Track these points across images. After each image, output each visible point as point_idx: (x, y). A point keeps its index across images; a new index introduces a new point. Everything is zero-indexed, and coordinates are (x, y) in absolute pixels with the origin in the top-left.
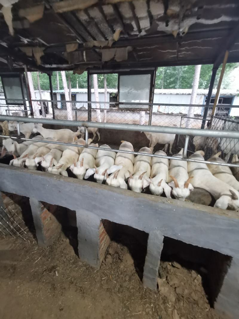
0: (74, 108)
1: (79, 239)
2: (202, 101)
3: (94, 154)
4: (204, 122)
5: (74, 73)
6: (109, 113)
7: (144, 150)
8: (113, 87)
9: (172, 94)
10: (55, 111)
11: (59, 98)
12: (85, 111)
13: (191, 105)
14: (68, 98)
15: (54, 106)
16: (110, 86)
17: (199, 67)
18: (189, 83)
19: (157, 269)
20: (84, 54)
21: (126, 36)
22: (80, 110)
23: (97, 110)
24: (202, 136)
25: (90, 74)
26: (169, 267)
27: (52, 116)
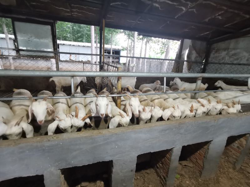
9: (79, 46)
13: (92, 55)
17: (93, 27)
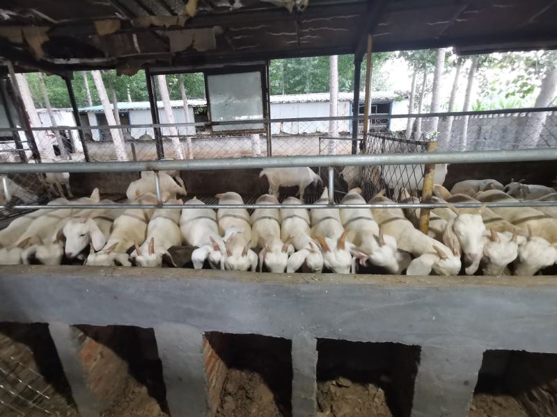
0: (128, 137)
1: (165, 381)
2: (347, 111)
3: (175, 217)
4: (354, 143)
5: (119, 74)
6: (197, 142)
7: (264, 199)
8: (199, 96)
9: (299, 102)
10: (89, 146)
11: (93, 121)
12: (150, 141)
13: (331, 119)
14: (111, 120)
15: (86, 138)
16: (191, 94)
17: (335, 58)
18: (323, 84)
19: (314, 398)
20: (135, 40)
21: (209, 9)
22: (140, 141)
23: (174, 139)
24: (355, 165)
25: (150, 76)
26: (333, 389)
27: (83, 157)
